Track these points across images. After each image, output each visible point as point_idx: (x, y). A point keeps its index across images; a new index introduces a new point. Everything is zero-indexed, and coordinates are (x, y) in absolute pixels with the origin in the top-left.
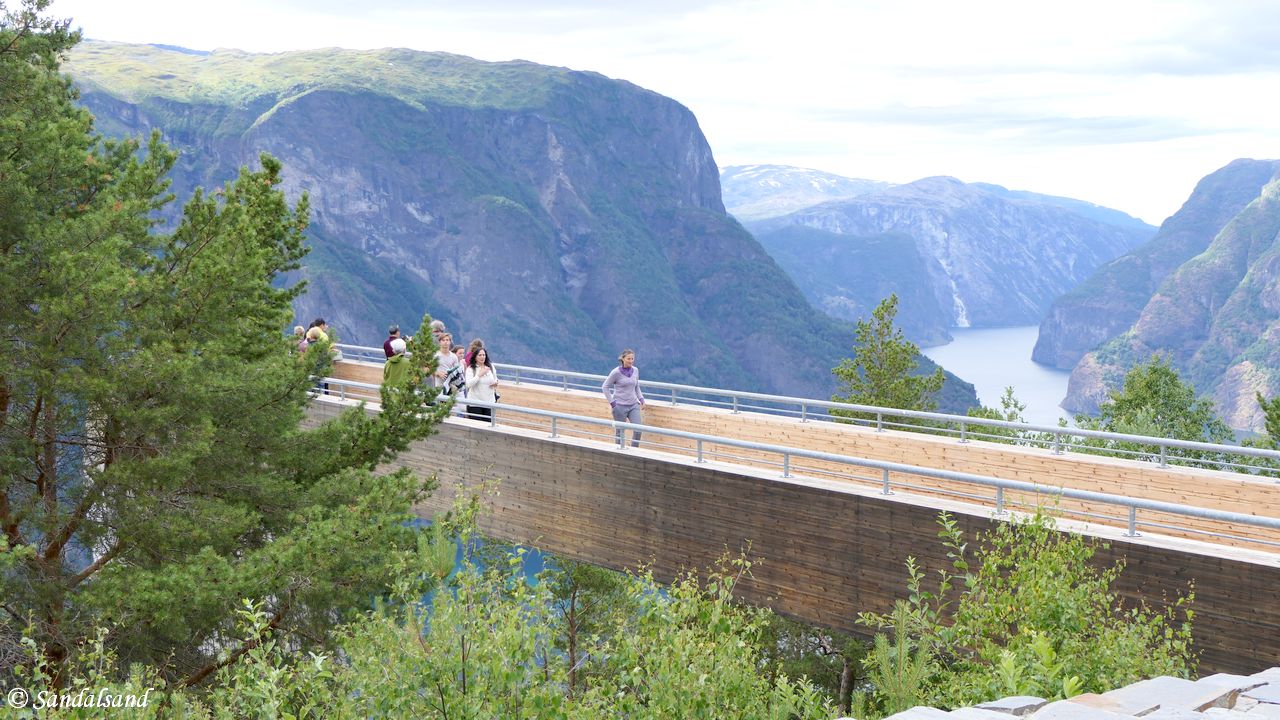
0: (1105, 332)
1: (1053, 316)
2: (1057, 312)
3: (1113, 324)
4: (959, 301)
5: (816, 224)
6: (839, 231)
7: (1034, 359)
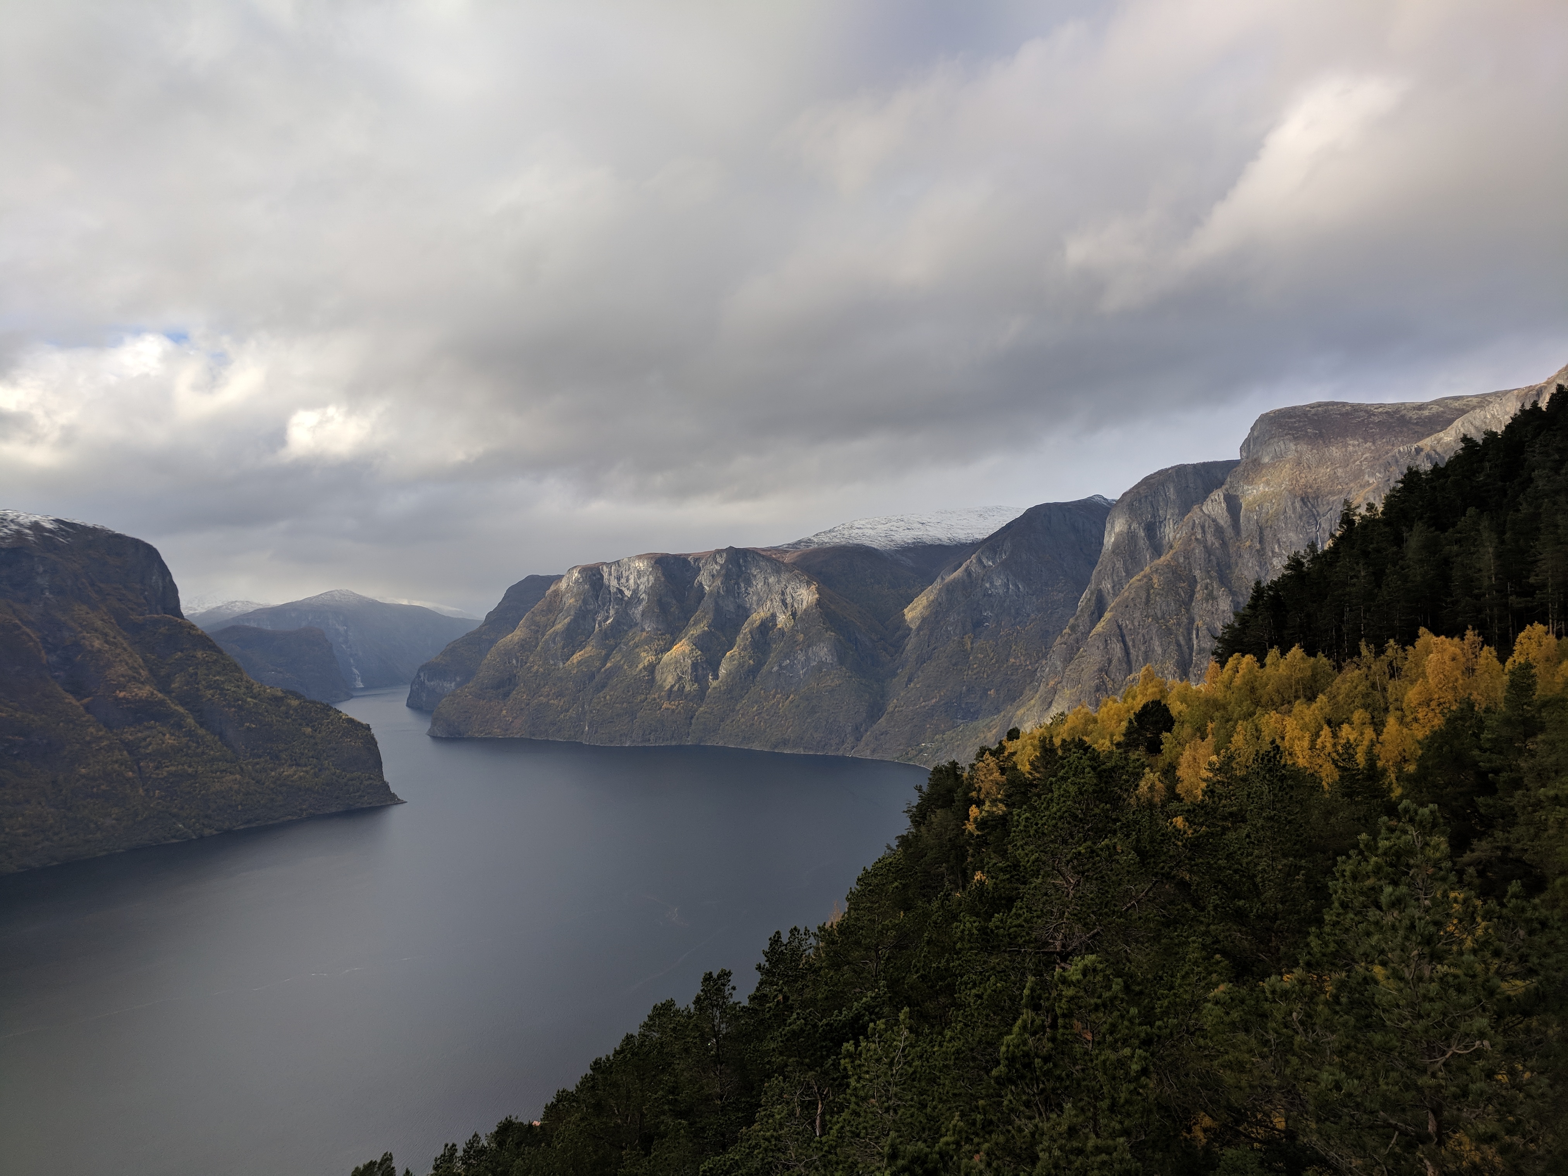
0: (453, 684)
1: (420, 677)
2: (422, 674)
3: (458, 679)
4: (356, 671)
5: (253, 625)
6: (269, 628)
7: (408, 705)
